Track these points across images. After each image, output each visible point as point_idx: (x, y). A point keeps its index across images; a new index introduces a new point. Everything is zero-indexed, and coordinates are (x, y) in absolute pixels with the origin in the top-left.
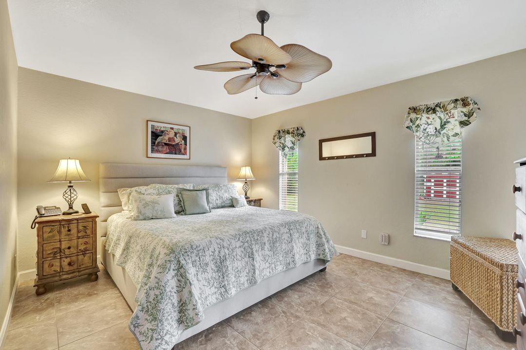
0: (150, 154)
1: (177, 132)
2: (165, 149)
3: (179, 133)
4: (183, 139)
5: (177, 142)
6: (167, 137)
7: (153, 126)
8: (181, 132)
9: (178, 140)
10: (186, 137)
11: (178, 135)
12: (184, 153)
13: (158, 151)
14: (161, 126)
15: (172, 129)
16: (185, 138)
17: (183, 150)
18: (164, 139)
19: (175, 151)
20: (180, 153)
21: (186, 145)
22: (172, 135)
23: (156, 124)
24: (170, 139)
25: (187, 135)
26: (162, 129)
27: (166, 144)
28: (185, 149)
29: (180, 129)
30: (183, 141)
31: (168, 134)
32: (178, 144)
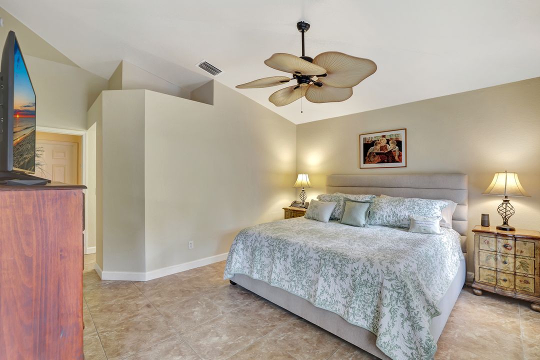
0: (363, 166)
1: (389, 138)
2: (376, 158)
3: (391, 139)
4: (397, 145)
5: (389, 150)
6: (378, 147)
7: (365, 139)
8: (394, 137)
9: (390, 147)
10: (401, 142)
11: (390, 142)
12: (399, 161)
13: (370, 162)
14: (372, 137)
15: (384, 136)
16: (399, 144)
17: (396, 158)
18: (376, 149)
19: (388, 159)
20: (394, 161)
21: (401, 151)
22: (384, 142)
23: (367, 136)
24: (382, 148)
25: (403, 139)
26: (373, 140)
27: (377, 154)
28: (400, 156)
29: (393, 135)
30: (397, 147)
31: (379, 143)
32: (391, 151)
